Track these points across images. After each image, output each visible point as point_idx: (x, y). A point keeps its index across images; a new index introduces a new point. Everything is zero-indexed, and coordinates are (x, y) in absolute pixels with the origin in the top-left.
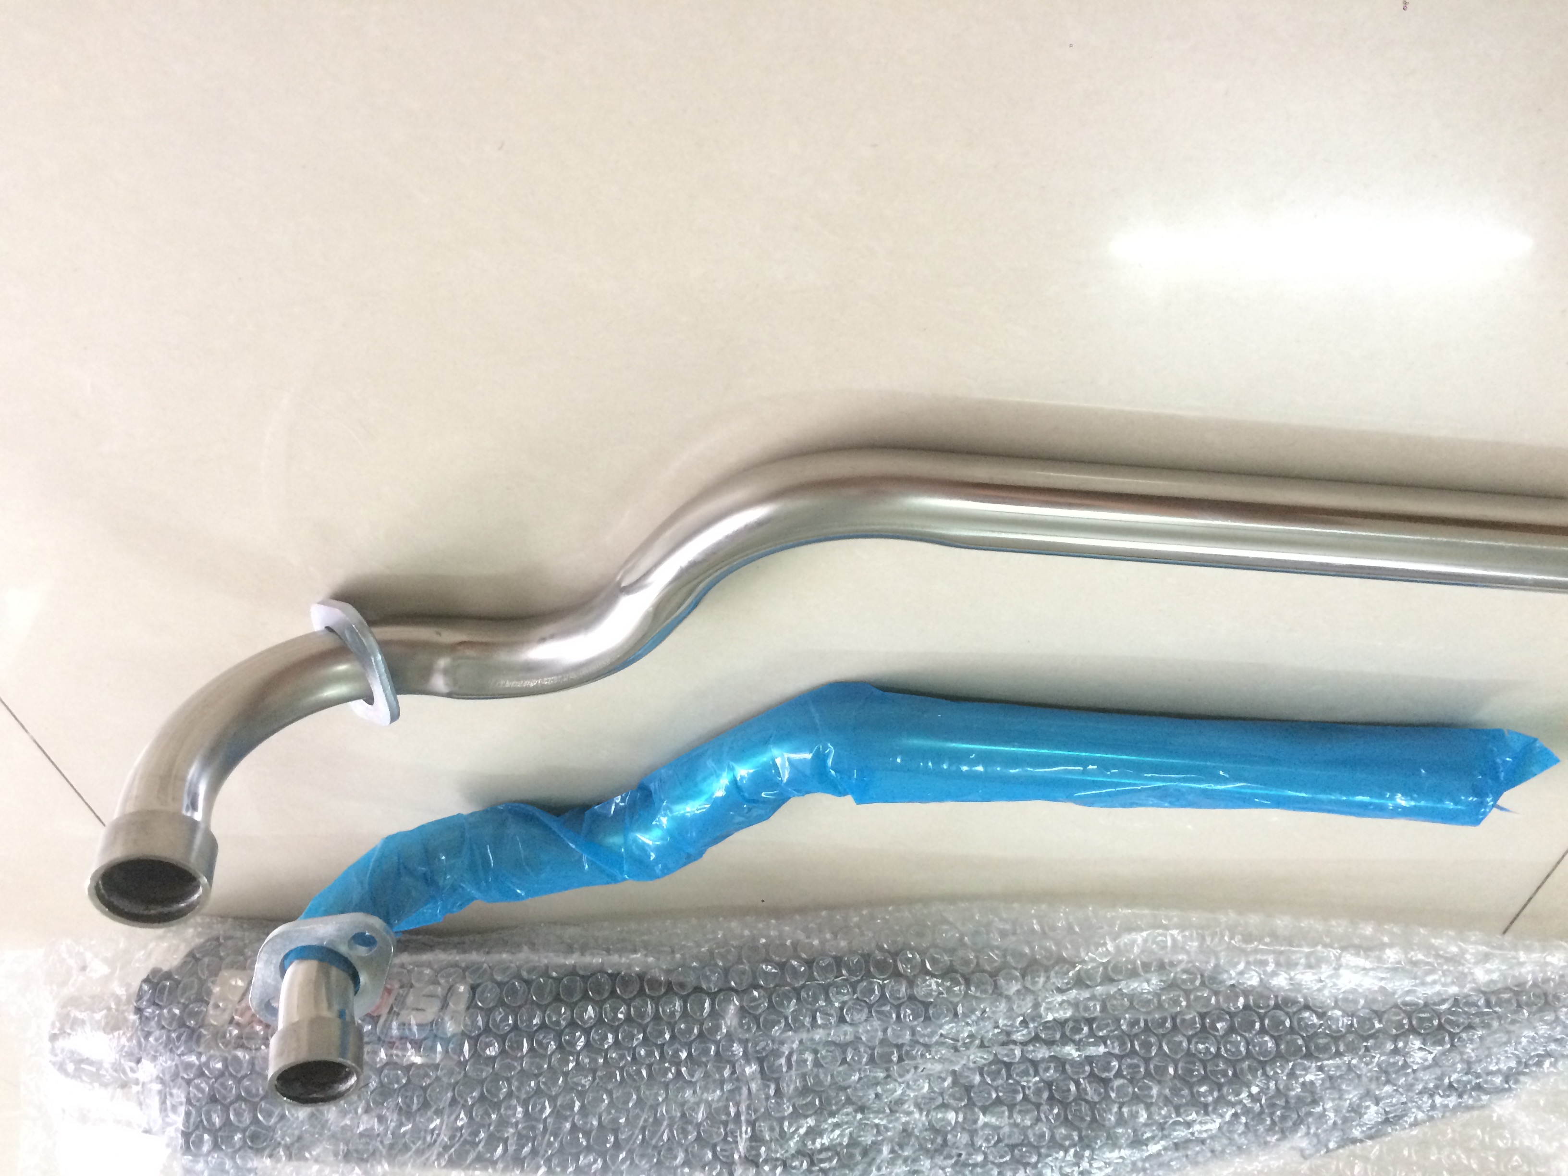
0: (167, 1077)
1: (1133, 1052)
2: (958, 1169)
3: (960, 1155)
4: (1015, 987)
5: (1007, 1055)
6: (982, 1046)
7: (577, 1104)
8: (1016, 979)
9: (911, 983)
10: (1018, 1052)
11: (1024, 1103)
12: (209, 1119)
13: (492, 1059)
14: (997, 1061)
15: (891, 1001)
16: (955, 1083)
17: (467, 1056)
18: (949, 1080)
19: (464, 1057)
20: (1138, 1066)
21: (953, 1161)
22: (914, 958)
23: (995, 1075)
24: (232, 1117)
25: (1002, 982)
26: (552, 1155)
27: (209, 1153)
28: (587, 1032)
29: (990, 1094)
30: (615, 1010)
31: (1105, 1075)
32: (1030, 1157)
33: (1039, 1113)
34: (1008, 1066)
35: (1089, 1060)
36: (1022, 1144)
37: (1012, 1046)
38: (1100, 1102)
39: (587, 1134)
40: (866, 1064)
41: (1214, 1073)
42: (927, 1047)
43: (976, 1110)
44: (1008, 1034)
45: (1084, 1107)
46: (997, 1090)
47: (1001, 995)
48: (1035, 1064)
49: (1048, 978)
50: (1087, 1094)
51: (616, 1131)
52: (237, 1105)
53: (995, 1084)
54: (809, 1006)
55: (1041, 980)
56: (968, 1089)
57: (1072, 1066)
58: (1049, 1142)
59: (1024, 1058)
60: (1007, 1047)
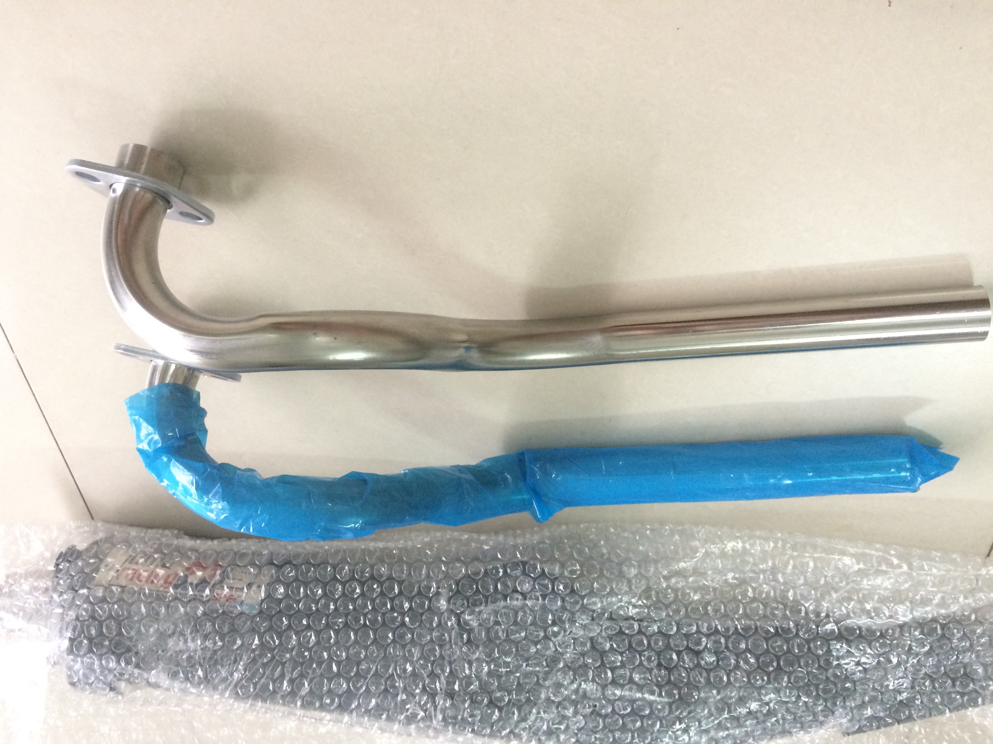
1: (717, 631)
4: (634, 571)
5: (628, 628)
6: (611, 618)
7: (333, 639)
8: (635, 567)
9: (563, 566)
10: (636, 627)
11: (641, 667)
12: (89, 631)
13: (279, 599)
14: (621, 632)
16: (593, 647)
17: (262, 596)
18: (589, 645)
20: (720, 642)
21: (588, 711)
22: (566, 547)
23: (619, 644)
24: (104, 630)
25: (625, 568)
26: (313, 678)
27: (85, 655)
28: (343, 585)
29: (616, 659)
30: (363, 568)
31: (697, 648)
32: (644, 711)
33: (651, 676)
34: (630, 636)
35: (686, 636)
37: (632, 622)
38: (693, 669)
39: (338, 664)
40: (531, 625)
47: (624, 577)
48: (648, 636)
49: (656, 568)
52: (108, 622)
54: (493, 577)
59: (640, 632)
60: (628, 622)
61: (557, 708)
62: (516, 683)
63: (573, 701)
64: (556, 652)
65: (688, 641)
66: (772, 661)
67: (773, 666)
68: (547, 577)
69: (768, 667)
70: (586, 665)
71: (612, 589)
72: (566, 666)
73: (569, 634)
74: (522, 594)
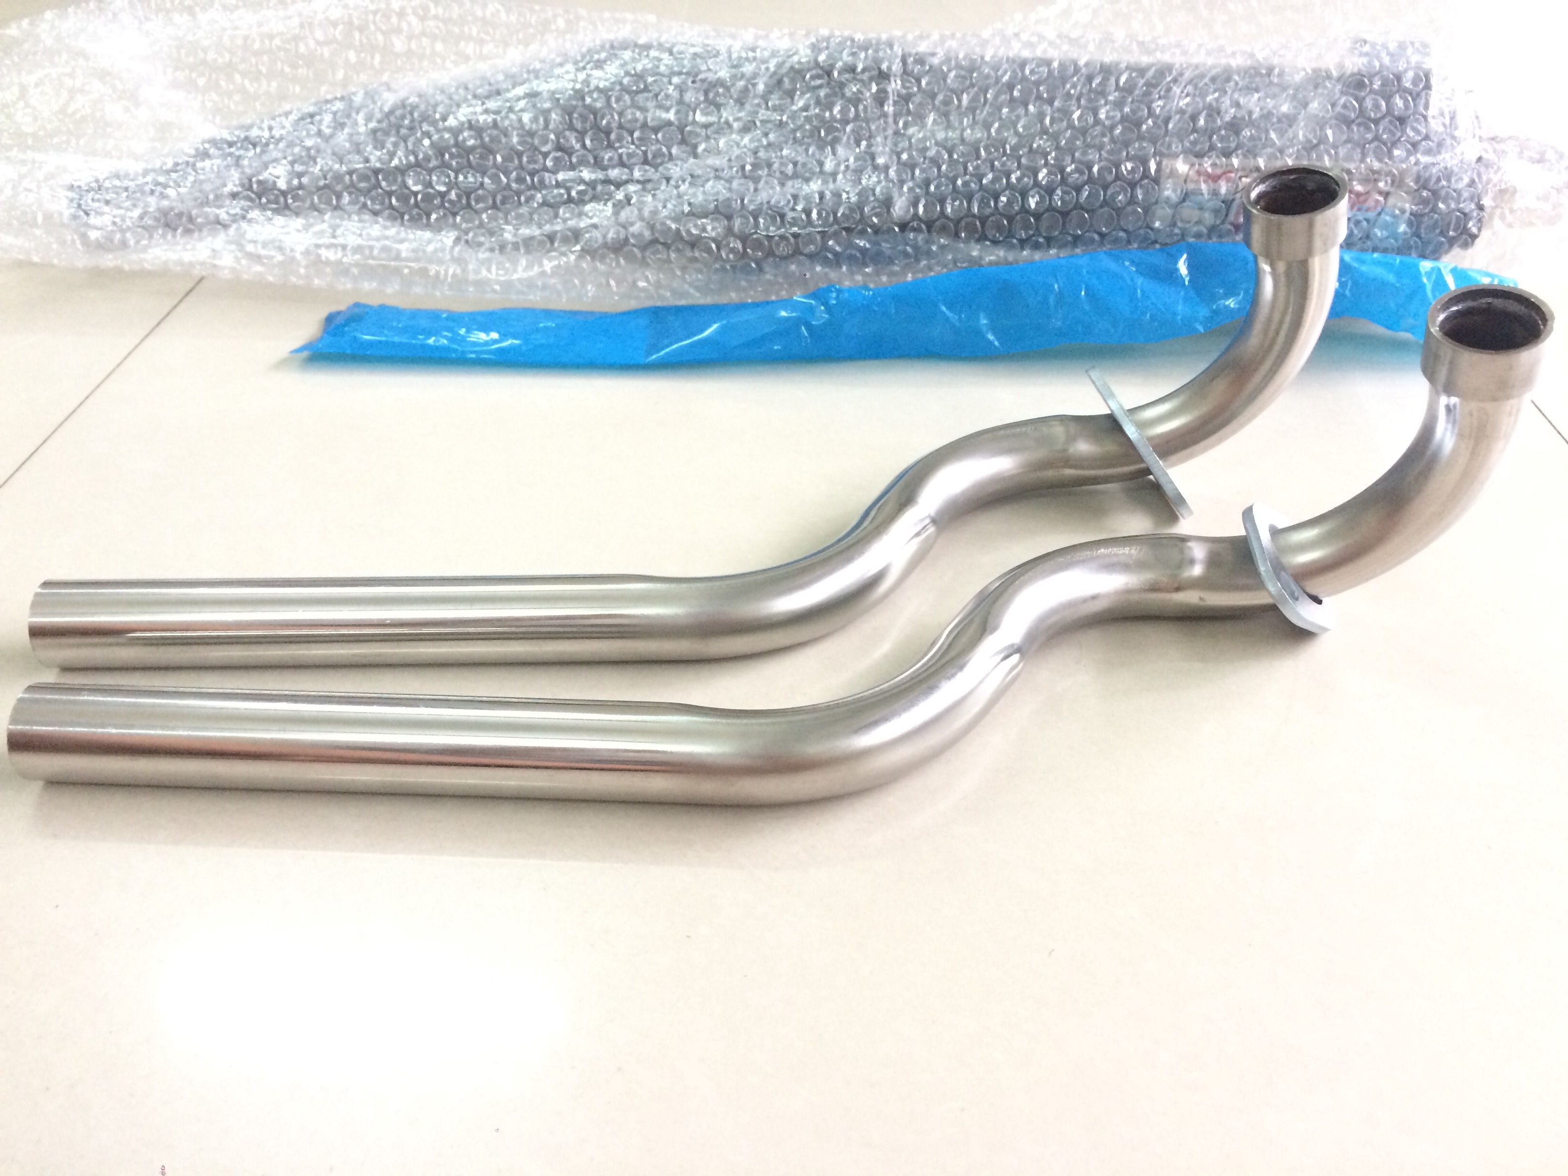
0: (1449, 141)
1: (532, 174)
2: (696, 70)
3: (693, 82)
4: (635, 229)
5: (646, 171)
6: (668, 179)
7: (1047, 121)
8: (633, 235)
9: (729, 231)
10: (636, 173)
11: (633, 129)
12: (1406, 101)
13: (1128, 158)
14: (656, 167)
15: (748, 214)
16: (695, 147)
17: (1153, 160)
18: (701, 148)
19: (1155, 160)
20: (529, 162)
21: (700, 77)
22: (727, 254)
23: (658, 154)
24: (1383, 104)
25: (647, 234)
26: (1073, 76)
27: (1406, 71)
28: (1037, 184)
29: (663, 136)
30: (1010, 203)
31: (559, 154)
32: (630, 82)
33: (620, 120)
34: (646, 162)
35: (572, 167)
36: (638, 92)
37: (641, 179)
38: (564, 130)
39: (1039, 97)
40: (774, 162)
41: (459, 156)
43: (676, 123)
44: (644, 189)
45: (578, 125)
46: (657, 140)
47: (648, 222)
48: (622, 164)
49: (604, 237)
50: (576, 137)
51: (1012, 100)
52: (1379, 115)
53: (658, 146)
54: (825, 209)
55: (610, 235)
56: (683, 142)
57: (589, 162)
58: (611, 95)
59: (630, 168)
60: (645, 178)
61: (742, 76)
62: (796, 97)
63: (722, 85)
65: (570, 161)
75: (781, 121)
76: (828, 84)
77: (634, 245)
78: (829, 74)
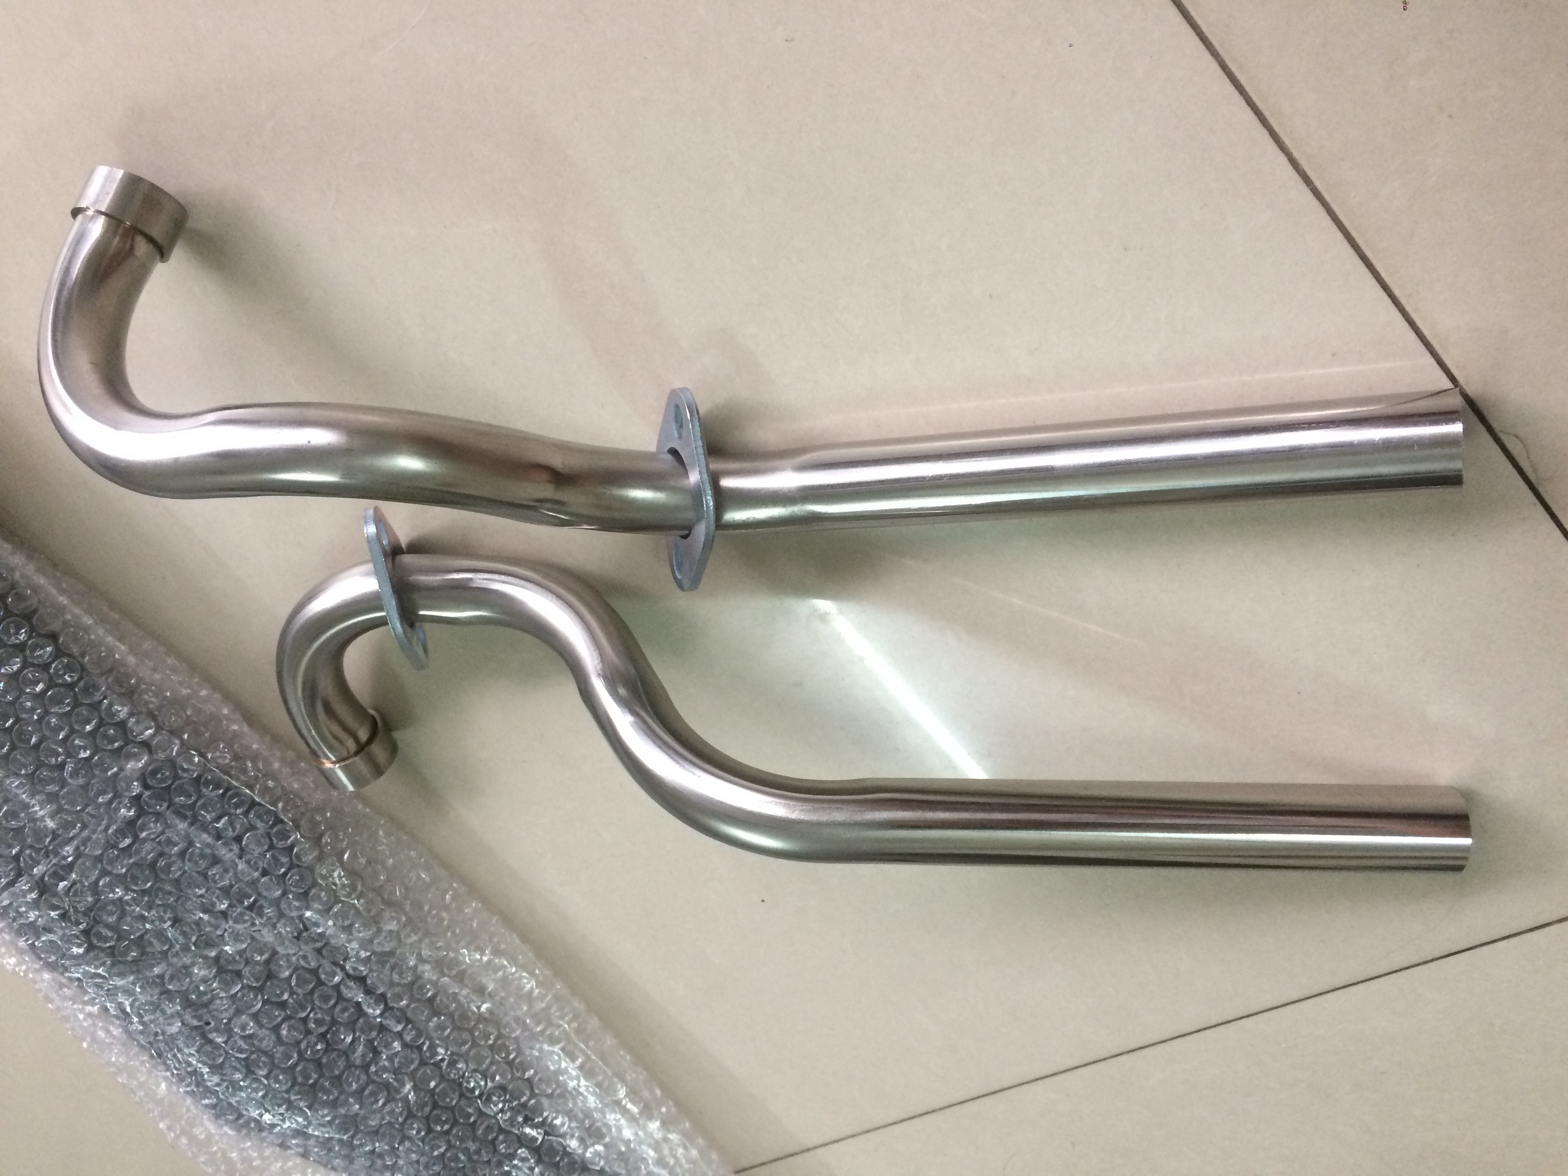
1: (420, 1048)
2: (194, 1033)
4: (393, 926)
5: (327, 974)
6: (319, 951)
8: (399, 921)
9: (320, 858)
10: (337, 979)
11: (301, 1023)
14: (316, 972)
15: (293, 857)
16: (268, 962)
18: (265, 956)
20: (412, 1062)
21: (195, 1023)
22: (342, 841)
23: (301, 982)
25: (387, 915)
28: (25, 665)
29: (282, 993)
30: (68, 670)
31: (381, 1049)
32: (259, 1068)
33: (303, 1039)
34: (320, 983)
35: (382, 1028)
36: (265, 1053)
37: (338, 970)
38: (356, 1067)
40: (220, 889)
41: (462, 1110)
42: (281, 915)
44: (347, 958)
45: (341, 1063)
46: (291, 995)
47: (377, 922)
48: (340, 998)
49: (420, 941)
50: (354, 1053)
53: (295, 989)
54: (227, 807)
55: (415, 938)
56: (270, 976)
57: (365, 1022)
58: (289, 1068)
59: (337, 987)
60: (334, 968)
61: (162, 993)
62: (137, 935)
63: (188, 1000)
64: (221, 938)
65: (378, 1035)
66: (446, 1122)
67: (442, 1127)
68: (291, 856)
69: (436, 1124)
70: (239, 974)
71: (351, 925)
72: (217, 958)
73: (254, 931)
74: (242, 850)
75: (172, 926)
76: (97, 922)
77: (405, 914)
78: (86, 933)
